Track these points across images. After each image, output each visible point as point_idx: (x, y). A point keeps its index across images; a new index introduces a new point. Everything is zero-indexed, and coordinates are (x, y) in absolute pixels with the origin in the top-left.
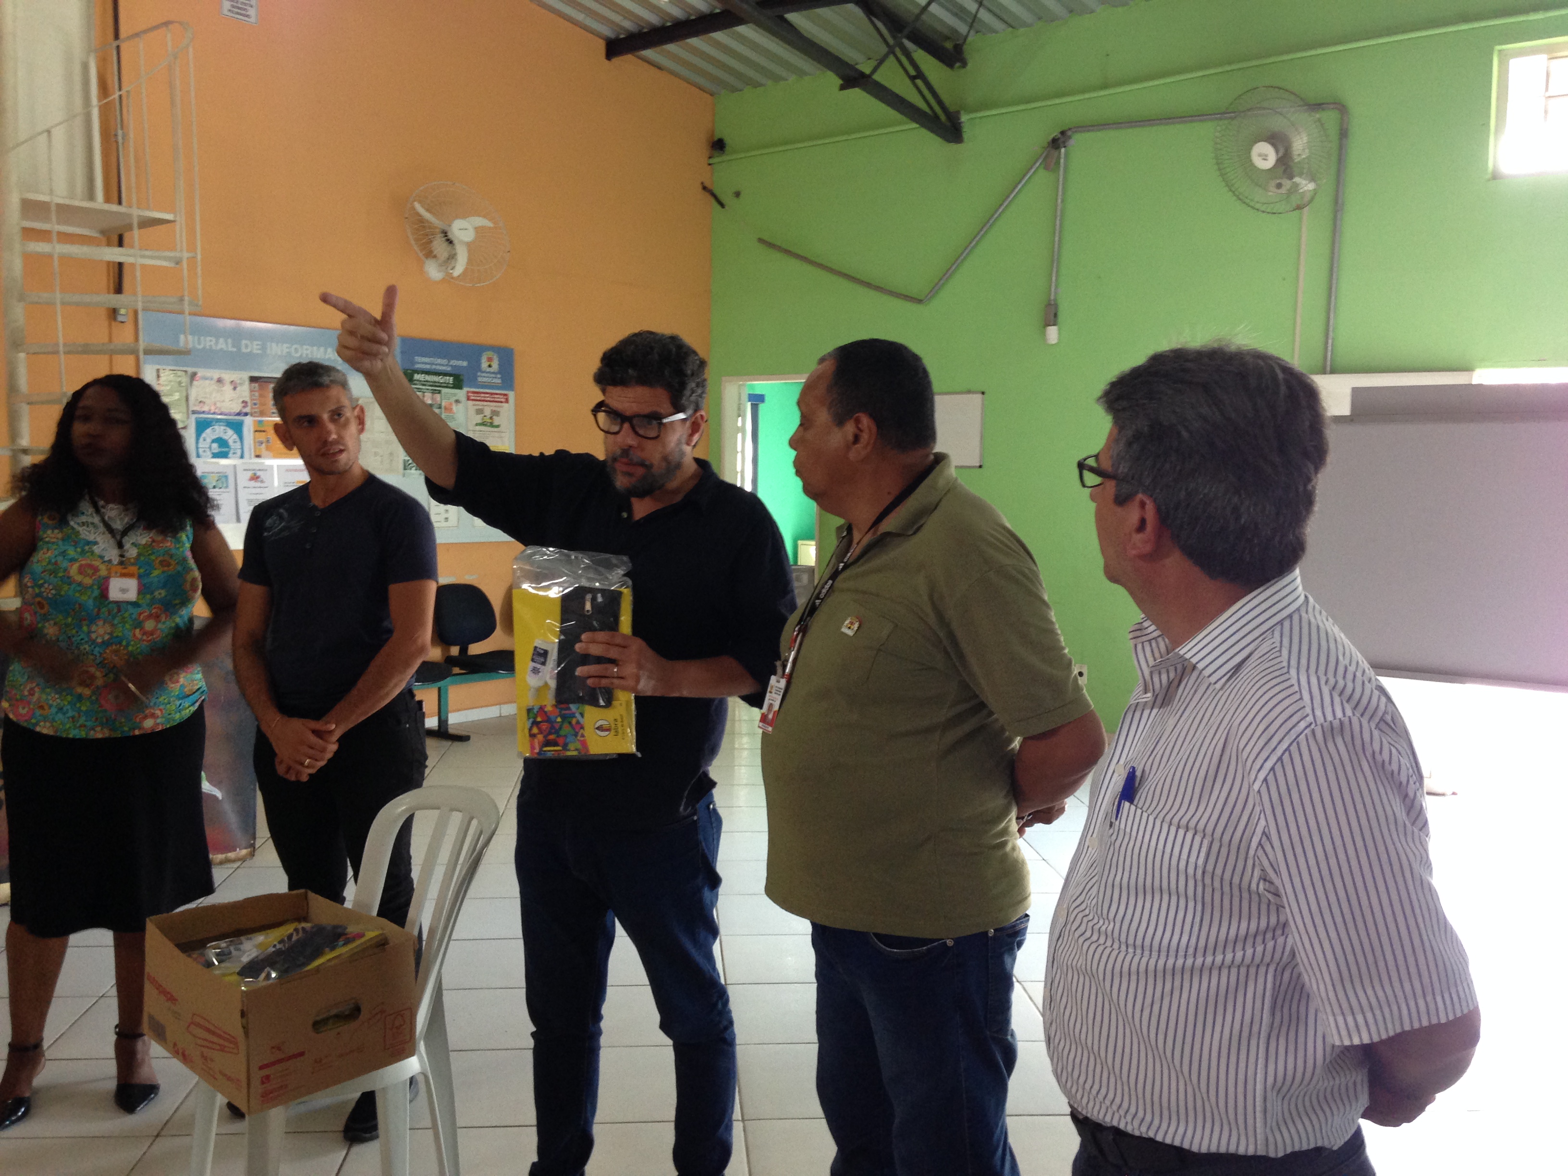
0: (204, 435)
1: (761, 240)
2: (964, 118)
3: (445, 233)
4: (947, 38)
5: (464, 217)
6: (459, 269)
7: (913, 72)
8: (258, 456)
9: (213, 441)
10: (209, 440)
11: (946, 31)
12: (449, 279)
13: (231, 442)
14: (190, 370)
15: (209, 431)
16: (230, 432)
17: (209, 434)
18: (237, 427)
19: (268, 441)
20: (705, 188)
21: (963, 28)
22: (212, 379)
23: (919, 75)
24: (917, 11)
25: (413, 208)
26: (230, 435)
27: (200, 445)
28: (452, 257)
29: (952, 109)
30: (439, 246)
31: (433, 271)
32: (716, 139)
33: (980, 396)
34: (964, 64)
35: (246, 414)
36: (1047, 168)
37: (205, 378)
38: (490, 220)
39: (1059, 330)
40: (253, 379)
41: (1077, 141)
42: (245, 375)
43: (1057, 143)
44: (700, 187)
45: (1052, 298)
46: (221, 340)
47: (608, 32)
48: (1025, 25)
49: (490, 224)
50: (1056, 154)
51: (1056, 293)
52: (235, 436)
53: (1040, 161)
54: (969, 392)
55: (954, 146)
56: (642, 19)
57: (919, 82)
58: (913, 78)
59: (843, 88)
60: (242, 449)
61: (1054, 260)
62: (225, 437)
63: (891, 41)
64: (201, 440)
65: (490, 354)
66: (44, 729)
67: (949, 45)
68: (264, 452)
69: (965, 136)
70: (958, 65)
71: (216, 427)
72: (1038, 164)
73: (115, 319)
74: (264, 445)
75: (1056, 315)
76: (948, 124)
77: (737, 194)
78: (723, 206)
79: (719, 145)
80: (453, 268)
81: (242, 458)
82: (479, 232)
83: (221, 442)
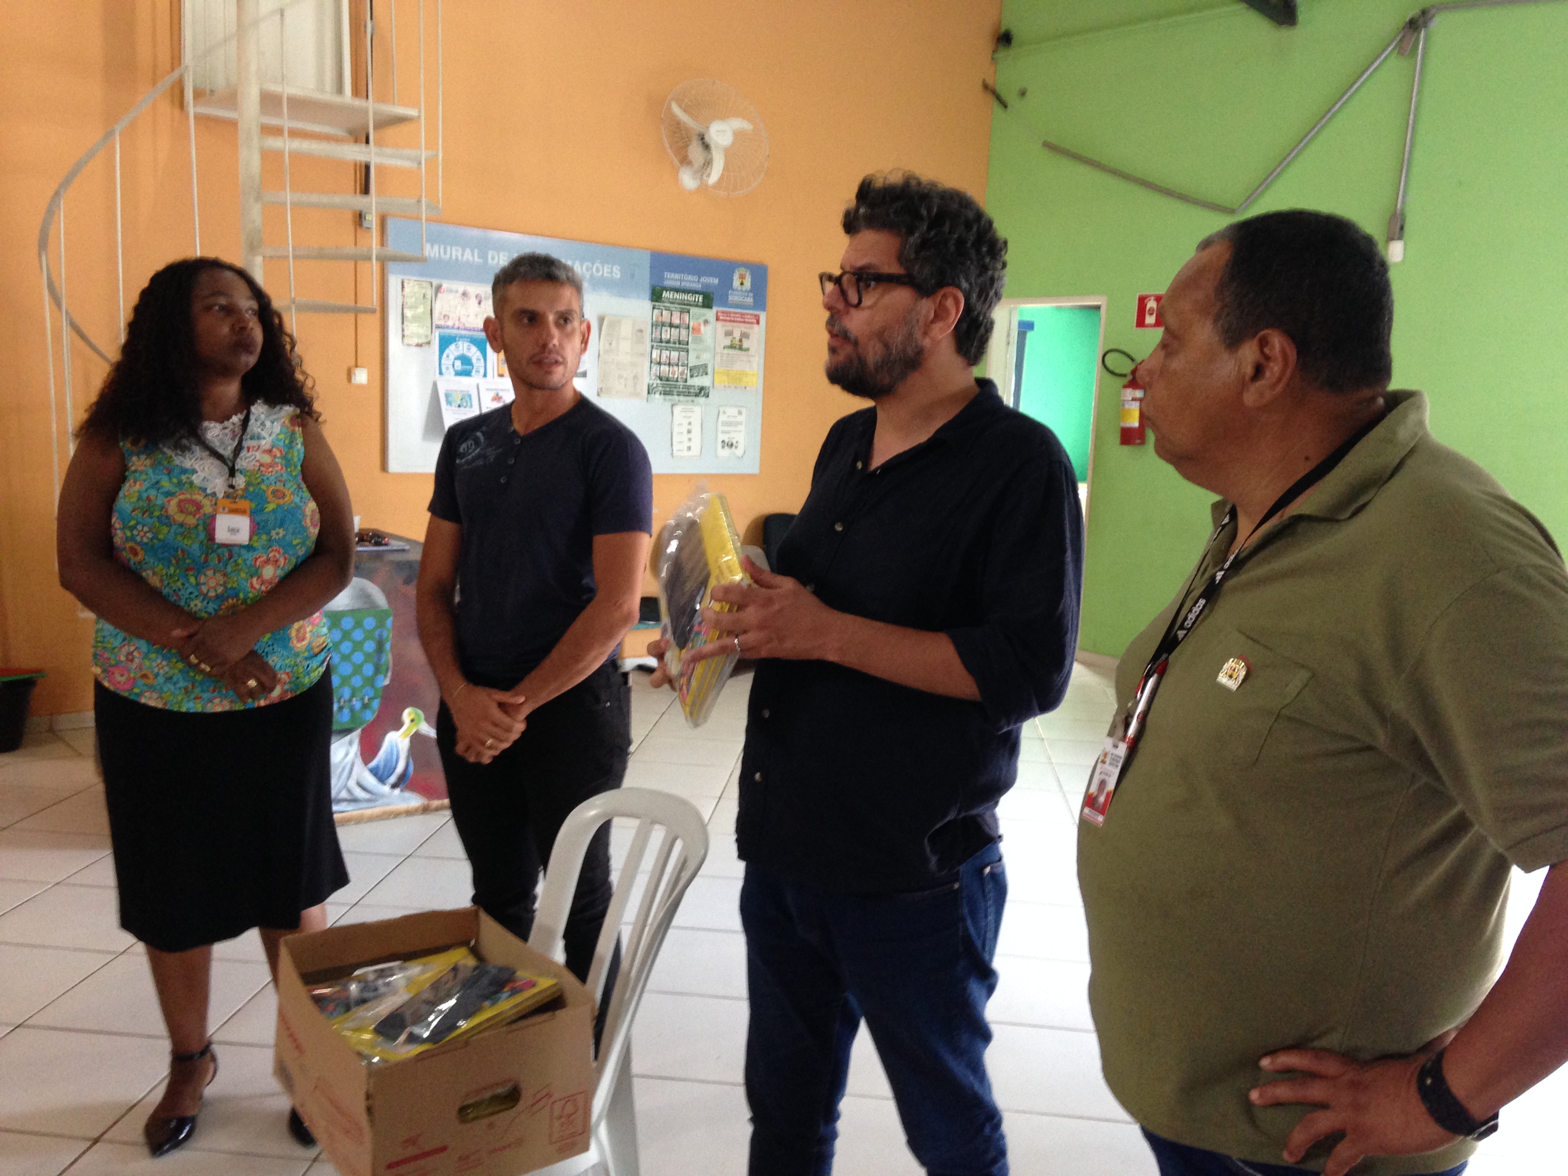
0: (447, 351)
1: (1047, 145)
3: (702, 138)
5: (723, 116)
6: (715, 174)
9: (456, 359)
10: (452, 357)
12: (703, 188)
13: (474, 361)
14: (435, 282)
15: (452, 347)
16: (474, 349)
17: (453, 351)
20: (985, 86)
22: (457, 292)
25: (669, 108)
26: (473, 353)
27: (443, 362)
28: (708, 163)
30: (695, 152)
31: (688, 180)
32: (1003, 30)
36: (1400, 55)
37: (450, 291)
38: (750, 122)
39: (1405, 245)
41: (1442, 20)
43: (1416, 24)
44: (982, 87)
45: (1397, 206)
46: (468, 251)
49: (750, 127)
50: (1414, 37)
51: (1403, 202)
52: (479, 354)
53: (1394, 44)
55: (1283, 31)
60: (484, 367)
61: (1402, 161)
62: (469, 354)
64: (443, 356)
65: (742, 270)
66: (150, 700)
69: (1300, 18)
71: (460, 343)
72: (1390, 49)
73: (361, 225)
75: (1402, 228)
76: (1281, 4)
77: (1023, 93)
78: (1005, 105)
79: (1005, 39)
80: (709, 176)
81: (485, 375)
82: (738, 135)
83: (465, 360)
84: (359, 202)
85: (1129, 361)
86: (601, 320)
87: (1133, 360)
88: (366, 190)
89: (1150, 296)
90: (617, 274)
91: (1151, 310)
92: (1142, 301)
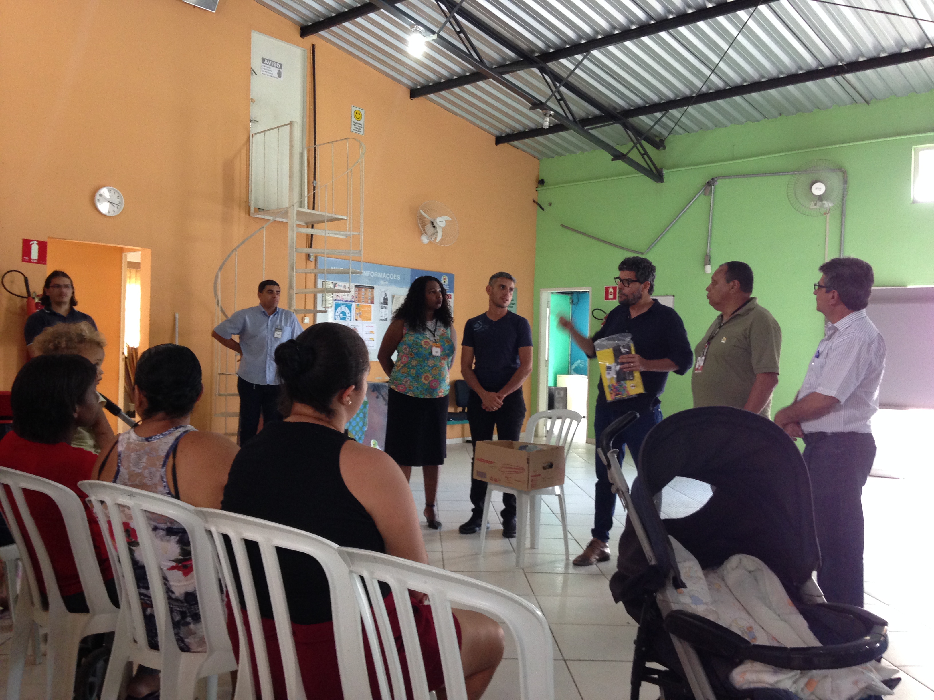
0: (337, 310)
1: (562, 225)
2: (665, 172)
3: (433, 223)
4: (656, 136)
5: (441, 216)
6: (438, 238)
7: (643, 152)
8: (356, 320)
9: (341, 313)
10: (339, 312)
11: (657, 134)
12: (434, 243)
13: (347, 314)
14: (334, 282)
15: (339, 308)
16: (347, 309)
17: (339, 310)
18: (349, 307)
19: (360, 314)
20: (534, 202)
21: (666, 133)
22: (341, 286)
23: (646, 153)
24: (648, 128)
25: (420, 211)
26: (347, 310)
27: (336, 314)
28: (435, 234)
29: (659, 167)
30: (430, 229)
31: (425, 240)
32: (540, 179)
33: (672, 297)
34: (664, 148)
35: (353, 301)
36: (705, 195)
37: (339, 286)
38: (450, 217)
39: (711, 267)
40: (356, 286)
41: (719, 183)
42: (353, 285)
43: (710, 183)
44: (532, 201)
45: (708, 252)
47: (498, 133)
48: (694, 131)
49: (450, 219)
50: (710, 188)
51: (710, 251)
52: (349, 311)
53: (702, 191)
54: (667, 295)
55: (659, 184)
56: (514, 127)
57: (645, 156)
58: (642, 155)
59: (612, 160)
60: (351, 316)
61: (708, 235)
62: (345, 311)
63: (635, 141)
64: (336, 312)
65: (445, 276)
66: (410, 394)
67: (657, 139)
68: (359, 318)
69: (665, 179)
70: (661, 148)
71: (342, 307)
72: (700, 193)
73: (309, 260)
74: (359, 315)
75: (710, 260)
76: (657, 174)
77: (550, 204)
78: (543, 209)
79: (541, 182)
80: (436, 239)
81: (351, 320)
82: (447, 221)
83: (343, 313)
84: (308, 251)
85: (604, 314)
86: (393, 297)
87: (605, 313)
88: (311, 247)
89: (610, 287)
90: (399, 279)
91: (611, 292)
92: (607, 289)
